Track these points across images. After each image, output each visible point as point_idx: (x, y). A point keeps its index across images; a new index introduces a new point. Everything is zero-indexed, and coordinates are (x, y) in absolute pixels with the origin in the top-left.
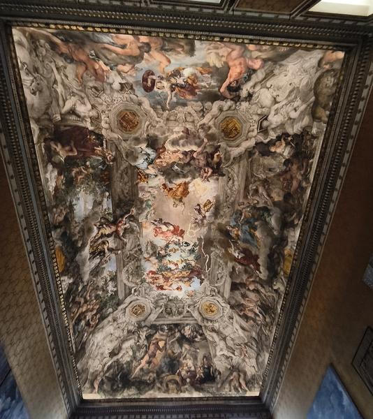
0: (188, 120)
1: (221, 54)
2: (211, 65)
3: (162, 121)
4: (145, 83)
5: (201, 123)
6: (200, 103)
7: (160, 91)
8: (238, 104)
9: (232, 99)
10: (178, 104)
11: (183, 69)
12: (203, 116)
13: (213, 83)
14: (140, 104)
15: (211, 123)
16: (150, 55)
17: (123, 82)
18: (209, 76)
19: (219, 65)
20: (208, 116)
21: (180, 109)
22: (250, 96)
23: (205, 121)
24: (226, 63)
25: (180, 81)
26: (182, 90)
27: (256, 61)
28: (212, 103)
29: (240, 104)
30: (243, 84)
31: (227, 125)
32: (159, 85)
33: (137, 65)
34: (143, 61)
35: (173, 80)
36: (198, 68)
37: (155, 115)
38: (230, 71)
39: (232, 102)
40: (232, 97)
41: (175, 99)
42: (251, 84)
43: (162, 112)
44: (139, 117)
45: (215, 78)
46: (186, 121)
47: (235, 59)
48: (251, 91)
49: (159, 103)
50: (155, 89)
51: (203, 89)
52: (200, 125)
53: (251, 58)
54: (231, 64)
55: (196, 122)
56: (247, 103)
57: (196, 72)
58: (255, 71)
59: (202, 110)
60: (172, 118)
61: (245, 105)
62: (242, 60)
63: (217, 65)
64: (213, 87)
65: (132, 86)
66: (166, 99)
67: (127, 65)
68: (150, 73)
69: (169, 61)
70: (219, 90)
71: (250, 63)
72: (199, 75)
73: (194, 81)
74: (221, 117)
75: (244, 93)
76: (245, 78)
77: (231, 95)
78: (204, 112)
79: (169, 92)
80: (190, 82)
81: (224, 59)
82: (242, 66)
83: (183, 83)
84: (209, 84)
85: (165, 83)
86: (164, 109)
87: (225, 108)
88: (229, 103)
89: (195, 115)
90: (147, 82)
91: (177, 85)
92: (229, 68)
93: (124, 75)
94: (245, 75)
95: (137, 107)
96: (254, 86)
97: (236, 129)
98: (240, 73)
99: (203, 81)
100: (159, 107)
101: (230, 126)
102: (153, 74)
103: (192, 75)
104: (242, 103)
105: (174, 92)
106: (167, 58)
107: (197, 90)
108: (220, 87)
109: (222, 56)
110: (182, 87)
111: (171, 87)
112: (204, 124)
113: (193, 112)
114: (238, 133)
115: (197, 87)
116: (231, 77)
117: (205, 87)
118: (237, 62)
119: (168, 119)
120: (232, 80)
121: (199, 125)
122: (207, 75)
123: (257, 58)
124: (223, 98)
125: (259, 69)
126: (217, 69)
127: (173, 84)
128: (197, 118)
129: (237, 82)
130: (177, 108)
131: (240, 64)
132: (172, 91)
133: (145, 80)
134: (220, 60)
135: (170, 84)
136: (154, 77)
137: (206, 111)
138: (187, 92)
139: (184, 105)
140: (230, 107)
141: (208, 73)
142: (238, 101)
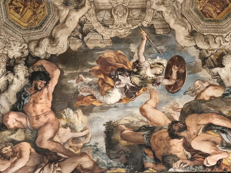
0: (108, 13)
1: (68, 129)
2: (80, 112)
3: (154, 6)
4: (182, 71)
5: (82, 12)
6: (91, 46)
7: (158, 60)
8: (26, 53)
9: (38, 59)
10: (128, 41)
11: (121, 100)
12: (81, 24)
13: (73, 82)
14: (193, 34)
15: (65, 13)
16: (170, 117)
17: (216, 70)
18: (81, 93)
19: (69, 112)
20: (72, 25)
21: (123, 33)
22: (10, 68)
23: (77, 16)
24: (58, 116)
25: (125, 80)
26: (121, 65)
27: (16, 124)
28: (69, 49)
29: (22, 53)
30: (26, 86)
31: (35, 13)
32: (159, 70)
33: (192, 99)
34: (181, 106)
35: (136, 80)
36: (99, 104)
37: (167, 16)
38: (50, 104)
39: (36, 54)
40: (39, 63)
41: (133, 48)
42: (15, 88)
43: (155, 23)
44: (196, 11)
45: (72, 92)
46: (110, 11)
47: (46, 124)
48: (11, 76)
49: (159, 38)
50: (165, 62)
51: (88, 70)
52: (83, 6)
53: (24, 129)
54: (51, 116)
55: (92, 11)
56: (11, 56)
57: (101, 98)
58: (14, 109)
59: (84, 35)
60: (136, 13)
61: (15, 52)
62: (37, 124)
63: (71, 112)
64: (72, 76)
65: (204, 64)
66: (148, 47)
67: (207, 99)
68: (172, 89)
69: (142, 111)
70: (62, 72)
71: (24, 121)
72: (97, 94)
73: (104, 82)
74: (49, 26)
75: (21, 71)
76: (25, 97)
77: (42, 66)
78: (81, 31)
79: (143, 59)
80: (110, 81)
81: (63, 122)
82: (34, 115)
83: (120, 77)
84: (79, 80)
85: (149, 73)
86: (151, 28)
87: (46, 43)
88: (41, 52)
89: (96, 25)
90: (178, 72)
91: (131, 73)
92: (53, 109)
93: (215, 82)
94: (26, 101)
95: (198, 28)
96: (8, 84)
97: (17, 9)
98: (35, 103)
99: (90, 84)
100: (160, 32)
101: (29, 13)
102: (168, 87)
103: (107, 93)
104: (19, 55)
105: (134, 60)
106: (146, 116)
107: (97, 68)
108: (61, 77)
109: (65, 127)
110: (122, 71)
111: (139, 69)
112: (77, 9)
113: (101, 30)
114: (11, 4)
115: (98, 72)
116: (48, 94)
117: (85, 75)
118: (43, 120)
119: (144, 10)
120: (45, 91)
121: (87, 7)
122: (85, 94)
123: (16, 129)
124: (52, 59)
125: (8, 113)
126: (70, 106)
127: (136, 73)
128: (92, 19)
129: (36, 89)
130: (128, 33)
131: (38, 117)
132: (138, 62)
133: (181, 77)
134: (68, 119)
135: (142, 72)
136: (166, 82)
137: (77, 33)
138: (113, 62)
139: (116, 40)
140: (38, 46)
141: (83, 97)
142: (27, 58)
